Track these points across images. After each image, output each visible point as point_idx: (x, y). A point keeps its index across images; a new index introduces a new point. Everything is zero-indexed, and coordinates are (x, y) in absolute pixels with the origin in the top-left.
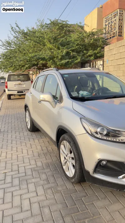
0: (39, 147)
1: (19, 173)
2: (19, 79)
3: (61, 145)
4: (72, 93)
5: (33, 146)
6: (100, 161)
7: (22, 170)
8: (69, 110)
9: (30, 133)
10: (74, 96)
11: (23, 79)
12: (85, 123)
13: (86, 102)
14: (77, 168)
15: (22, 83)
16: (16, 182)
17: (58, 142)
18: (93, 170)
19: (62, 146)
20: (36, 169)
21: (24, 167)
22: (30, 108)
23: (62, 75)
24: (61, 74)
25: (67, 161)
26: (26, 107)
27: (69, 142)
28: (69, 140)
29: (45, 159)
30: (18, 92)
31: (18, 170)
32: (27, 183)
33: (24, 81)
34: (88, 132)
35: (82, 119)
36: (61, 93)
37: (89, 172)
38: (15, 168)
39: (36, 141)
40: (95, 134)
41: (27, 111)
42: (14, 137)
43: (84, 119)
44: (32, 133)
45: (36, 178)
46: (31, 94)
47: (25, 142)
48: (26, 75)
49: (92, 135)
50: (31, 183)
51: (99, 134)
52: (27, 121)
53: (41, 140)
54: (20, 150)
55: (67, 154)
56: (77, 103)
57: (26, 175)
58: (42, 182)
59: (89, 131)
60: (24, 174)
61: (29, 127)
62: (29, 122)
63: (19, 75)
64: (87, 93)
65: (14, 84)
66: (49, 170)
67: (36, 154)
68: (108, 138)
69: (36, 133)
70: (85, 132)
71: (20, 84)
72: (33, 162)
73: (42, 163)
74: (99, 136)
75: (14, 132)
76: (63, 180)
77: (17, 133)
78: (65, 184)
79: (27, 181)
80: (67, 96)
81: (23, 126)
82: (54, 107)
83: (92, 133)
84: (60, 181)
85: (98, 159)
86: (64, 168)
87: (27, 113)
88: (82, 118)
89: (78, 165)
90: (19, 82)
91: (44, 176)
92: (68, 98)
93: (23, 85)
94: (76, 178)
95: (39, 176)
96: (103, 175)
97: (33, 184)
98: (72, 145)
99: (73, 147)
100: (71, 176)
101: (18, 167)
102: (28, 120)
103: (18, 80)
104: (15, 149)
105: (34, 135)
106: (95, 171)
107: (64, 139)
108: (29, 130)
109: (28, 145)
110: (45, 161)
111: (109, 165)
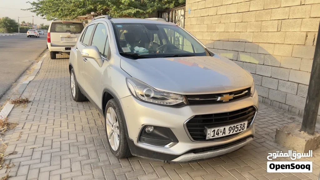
0: (84, 120)
1: (52, 149)
2: (68, 29)
3: (107, 113)
4: (123, 48)
5: (76, 119)
6: (145, 127)
7: (56, 145)
8: (116, 68)
9: (75, 103)
10: (124, 51)
11: (75, 29)
12: (130, 83)
13: (139, 60)
14: (121, 137)
15: (73, 35)
16: (47, 158)
17: (104, 111)
18: (137, 139)
19: (108, 115)
20: (75, 144)
21: (60, 142)
22: (75, 68)
23: (114, 25)
24: (112, 24)
25: (113, 132)
26: (71, 67)
27: (114, 108)
28: (114, 105)
29: (90, 133)
30: (66, 49)
31: (52, 145)
32: (61, 159)
33: (75, 33)
34: (133, 95)
35: (128, 79)
36: (109, 48)
37: (133, 142)
38: (48, 143)
39: (83, 113)
40: (140, 97)
41: (72, 74)
42: (52, 107)
43: (130, 79)
44: (78, 103)
45: (73, 153)
46: (77, 50)
47: (67, 113)
48: (79, 25)
49: (137, 98)
50: (67, 159)
51: (145, 96)
52: (72, 87)
53: (89, 112)
54: (57, 123)
55: (113, 124)
56: (126, 61)
57: (61, 151)
58: (80, 158)
59: (135, 93)
60: (59, 150)
61: (74, 95)
62: (74, 88)
63: (68, 24)
64: (144, 50)
65: (61, 36)
66: (92, 145)
67: (79, 128)
68: (154, 101)
69: (84, 103)
70: (130, 94)
71: (69, 37)
72: (73, 137)
73: (85, 138)
74: (145, 98)
75: (53, 101)
76: (107, 155)
77: (58, 103)
78: (109, 159)
79: (61, 157)
80: (116, 52)
81: (68, 94)
82: (101, 66)
83: (137, 94)
84: (103, 157)
85: (142, 125)
86: (110, 142)
87: (72, 76)
88: (129, 77)
89: (122, 134)
90: (69, 34)
91: (84, 152)
92: (117, 54)
93: (74, 39)
94: (120, 150)
95: (78, 151)
96: (149, 144)
97: (69, 160)
98: (117, 111)
99: (118, 113)
100: (116, 149)
101: (52, 142)
102: (73, 85)
103: (67, 31)
104: (51, 122)
105: (81, 105)
106: (140, 140)
107: (110, 106)
108: (75, 100)
109: (70, 118)
110: (89, 136)
111: (157, 132)
